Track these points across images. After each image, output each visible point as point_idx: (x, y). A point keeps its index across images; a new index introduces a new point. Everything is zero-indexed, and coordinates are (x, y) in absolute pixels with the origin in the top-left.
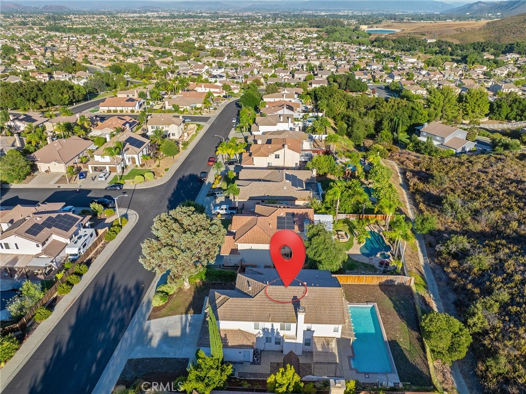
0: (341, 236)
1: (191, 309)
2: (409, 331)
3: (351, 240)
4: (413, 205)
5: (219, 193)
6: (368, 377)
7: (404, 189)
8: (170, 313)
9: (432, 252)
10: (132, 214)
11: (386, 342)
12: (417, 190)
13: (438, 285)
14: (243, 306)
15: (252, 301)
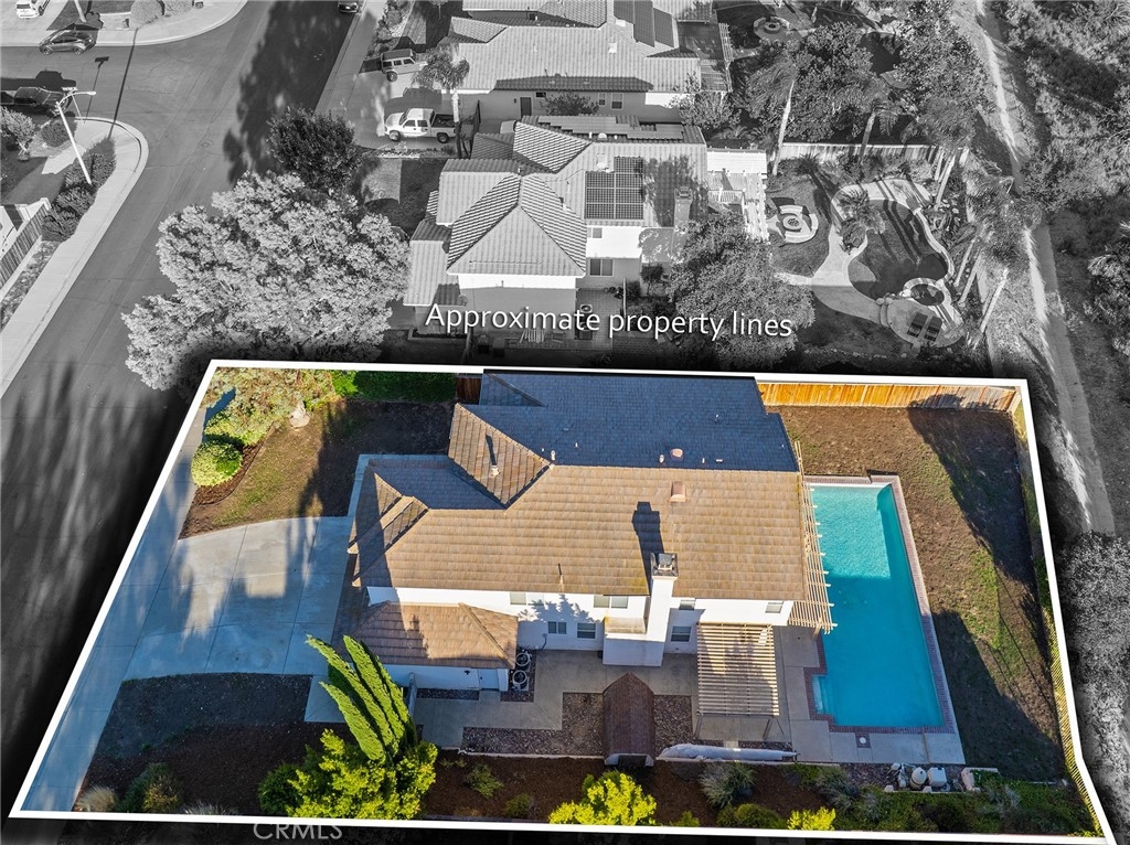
0: (791, 222)
1: (315, 499)
2: (999, 580)
3: (822, 236)
4: (1019, 97)
5: (399, 63)
6: (868, 745)
7: (990, 34)
8: (248, 513)
9: (1075, 276)
10: (128, 141)
11: (925, 618)
12: (1033, 44)
13: (1091, 400)
14: (471, 538)
15: (502, 522)
